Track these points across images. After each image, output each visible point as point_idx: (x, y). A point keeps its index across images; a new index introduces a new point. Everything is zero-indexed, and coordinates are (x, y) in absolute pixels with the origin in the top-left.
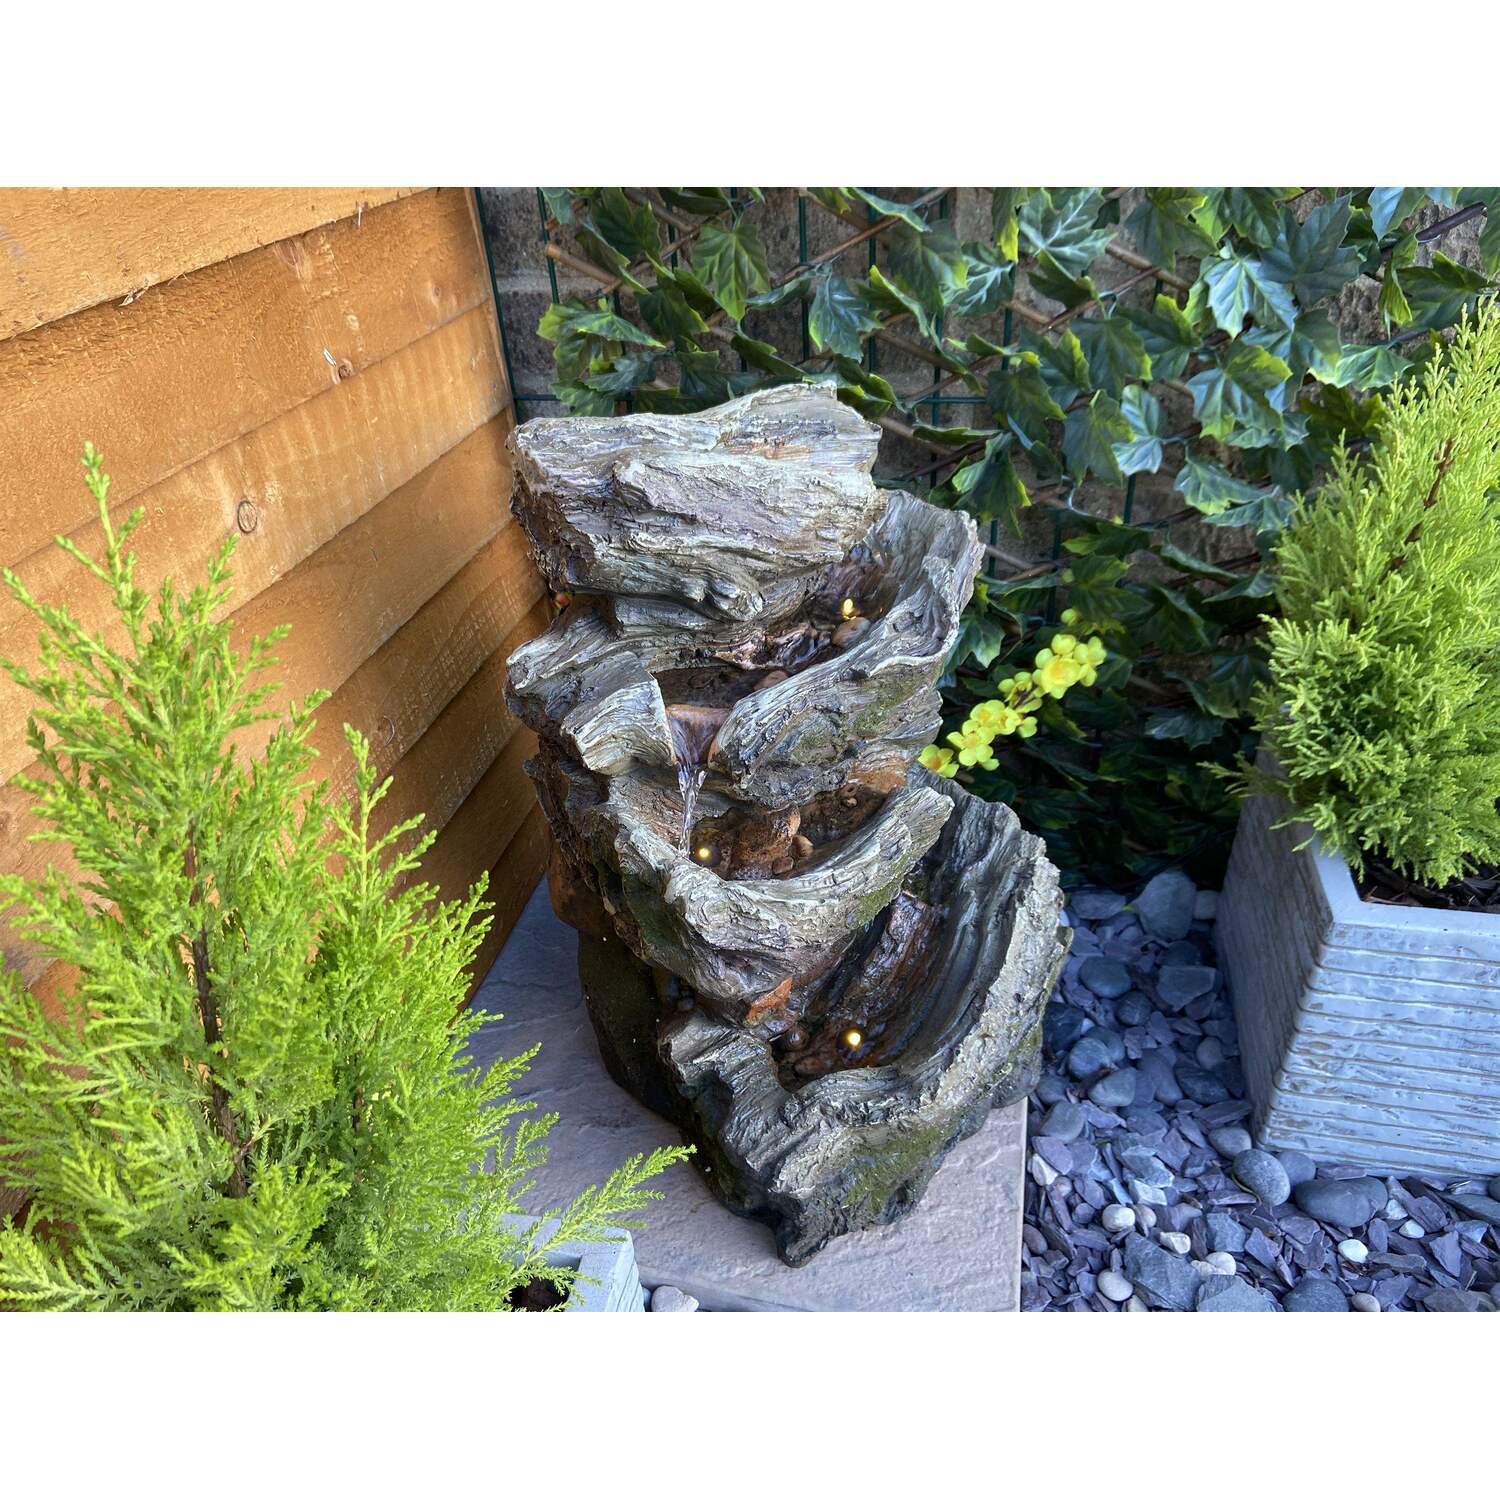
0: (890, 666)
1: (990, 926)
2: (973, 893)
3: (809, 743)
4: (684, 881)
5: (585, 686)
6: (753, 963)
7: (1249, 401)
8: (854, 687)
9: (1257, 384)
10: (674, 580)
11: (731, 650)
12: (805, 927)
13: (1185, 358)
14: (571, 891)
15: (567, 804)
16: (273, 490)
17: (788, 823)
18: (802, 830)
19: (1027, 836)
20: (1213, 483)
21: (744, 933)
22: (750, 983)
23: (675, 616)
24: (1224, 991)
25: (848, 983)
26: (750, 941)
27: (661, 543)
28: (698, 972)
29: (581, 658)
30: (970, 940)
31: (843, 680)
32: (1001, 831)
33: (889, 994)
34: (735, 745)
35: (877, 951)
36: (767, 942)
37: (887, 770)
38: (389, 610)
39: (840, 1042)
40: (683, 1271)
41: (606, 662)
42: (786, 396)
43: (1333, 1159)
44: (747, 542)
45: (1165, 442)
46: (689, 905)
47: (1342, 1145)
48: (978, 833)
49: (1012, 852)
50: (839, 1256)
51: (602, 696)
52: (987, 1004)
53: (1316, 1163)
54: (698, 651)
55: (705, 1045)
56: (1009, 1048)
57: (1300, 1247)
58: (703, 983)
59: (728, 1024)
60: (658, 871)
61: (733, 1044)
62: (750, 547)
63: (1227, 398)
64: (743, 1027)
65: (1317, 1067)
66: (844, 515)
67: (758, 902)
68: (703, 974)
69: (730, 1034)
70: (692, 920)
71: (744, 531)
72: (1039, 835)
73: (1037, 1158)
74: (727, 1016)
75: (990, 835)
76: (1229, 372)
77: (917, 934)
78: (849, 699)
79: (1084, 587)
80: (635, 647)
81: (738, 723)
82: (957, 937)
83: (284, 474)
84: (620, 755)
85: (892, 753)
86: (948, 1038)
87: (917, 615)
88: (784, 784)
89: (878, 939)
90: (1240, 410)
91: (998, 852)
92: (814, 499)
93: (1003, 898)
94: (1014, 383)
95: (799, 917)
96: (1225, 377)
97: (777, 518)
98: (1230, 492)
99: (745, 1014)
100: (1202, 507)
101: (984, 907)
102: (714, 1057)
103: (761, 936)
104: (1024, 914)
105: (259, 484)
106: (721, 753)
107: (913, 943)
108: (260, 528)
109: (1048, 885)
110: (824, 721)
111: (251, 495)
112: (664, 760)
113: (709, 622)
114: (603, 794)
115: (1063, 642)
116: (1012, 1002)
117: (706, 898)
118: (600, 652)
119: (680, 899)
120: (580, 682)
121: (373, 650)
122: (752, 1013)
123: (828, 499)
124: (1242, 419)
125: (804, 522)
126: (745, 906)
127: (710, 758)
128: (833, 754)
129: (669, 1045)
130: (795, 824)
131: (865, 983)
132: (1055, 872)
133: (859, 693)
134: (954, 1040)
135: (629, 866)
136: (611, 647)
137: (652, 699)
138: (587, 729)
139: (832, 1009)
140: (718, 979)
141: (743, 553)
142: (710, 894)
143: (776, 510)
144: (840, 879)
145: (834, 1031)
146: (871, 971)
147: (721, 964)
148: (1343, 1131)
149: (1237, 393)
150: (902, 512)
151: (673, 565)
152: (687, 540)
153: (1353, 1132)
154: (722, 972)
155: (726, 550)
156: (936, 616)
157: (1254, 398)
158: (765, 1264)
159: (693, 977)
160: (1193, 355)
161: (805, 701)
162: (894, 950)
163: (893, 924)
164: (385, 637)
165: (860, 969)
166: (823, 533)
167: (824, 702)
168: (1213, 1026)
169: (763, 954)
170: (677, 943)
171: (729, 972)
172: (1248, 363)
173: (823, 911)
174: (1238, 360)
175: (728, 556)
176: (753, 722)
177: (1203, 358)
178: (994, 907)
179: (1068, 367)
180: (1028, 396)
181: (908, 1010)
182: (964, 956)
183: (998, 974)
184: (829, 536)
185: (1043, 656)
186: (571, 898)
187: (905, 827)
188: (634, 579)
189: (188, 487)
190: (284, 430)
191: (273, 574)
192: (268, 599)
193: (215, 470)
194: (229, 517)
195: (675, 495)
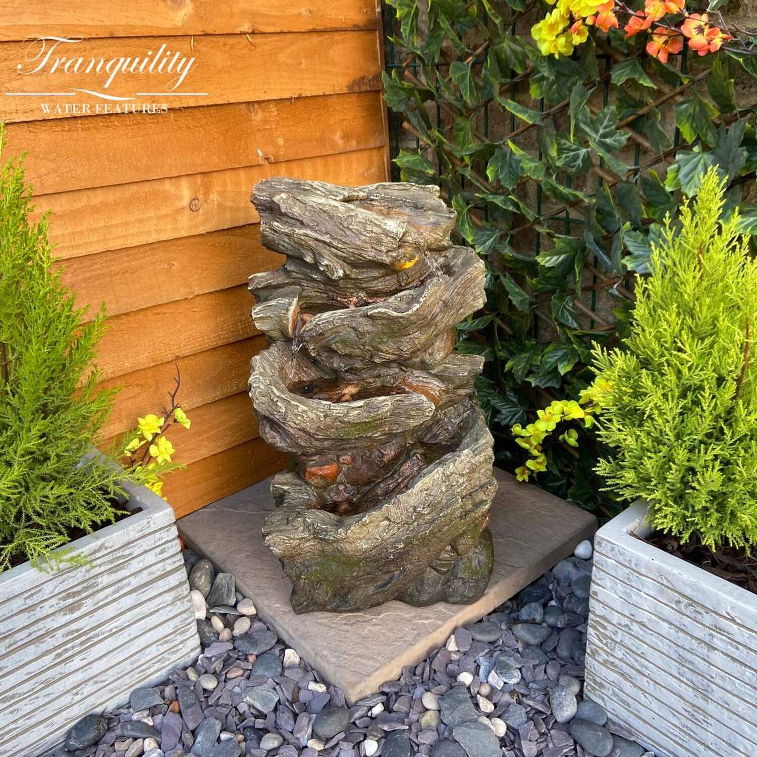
3: (344, 342)
4: (254, 377)
6: (280, 430)
8: (369, 321)
10: (298, 250)
11: (345, 298)
12: (299, 418)
13: (675, 209)
16: (214, 198)
18: (356, 394)
21: (270, 410)
23: (309, 271)
26: (272, 414)
27: (286, 229)
29: (274, 282)
36: (277, 417)
41: (287, 288)
42: (402, 187)
43: (616, 720)
44: (327, 239)
47: (624, 713)
51: (273, 299)
53: (608, 718)
54: (332, 295)
62: (328, 241)
66: (386, 240)
67: (279, 397)
70: (251, 396)
71: (327, 233)
78: (367, 326)
81: (311, 321)
83: (222, 193)
84: (273, 327)
85: (432, 381)
87: (415, 297)
92: (369, 228)
95: (296, 411)
97: (348, 233)
103: (275, 413)
105: (207, 194)
108: (201, 211)
110: (353, 334)
111: (201, 197)
112: (288, 333)
113: (324, 278)
117: (259, 388)
118: (283, 282)
122: (307, 474)
123: (375, 229)
125: (363, 238)
126: (273, 396)
127: (299, 336)
130: (350, 390)
131: (378, 491)
133: (372, 325)
136: (288, 281)
137: (291, 305)
138: (257, 310)
140: (266, 432)
141: (329, 245)
143: (348, 228)
144: (333, 408)
148: (624, 701)
151: (295, 242)
152: (297, 231)
155: (318, 240)
161: (343, 321)
166: (375, 246)
167: (353, 324)
171: (272, 432)
175: (321, 244)
176: (315, 322)
184: (378, 248)
187: (389, 403)
188: (282, 246)
189: (168, 186)
190: (228, 177)
191: (202, 230)
192: (198, 240)
193: (184, 183)
194: (186, 201)
195: (296, 210)
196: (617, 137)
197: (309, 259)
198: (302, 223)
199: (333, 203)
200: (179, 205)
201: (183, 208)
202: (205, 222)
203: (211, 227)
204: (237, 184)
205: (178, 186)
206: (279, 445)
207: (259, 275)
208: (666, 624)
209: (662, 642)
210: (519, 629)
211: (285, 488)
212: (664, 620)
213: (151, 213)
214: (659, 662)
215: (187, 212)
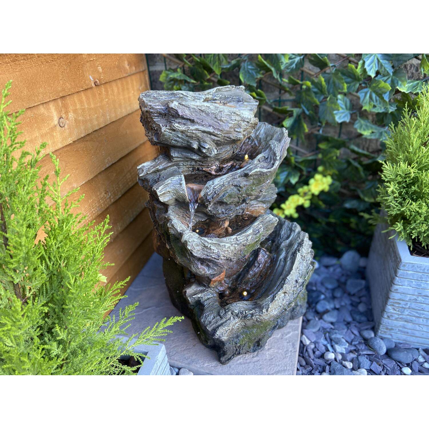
0: (256, 172)
1: (289, 259)
2: (284, 249)
3: (230, 196)
4: (187, 236)
5: (162, 176)
6: (210, 264)
7: (378, 98)
8: (245, 179)
9: (380, 92)
10: (188, 141)
11: (208, 168)
12: (226, 253)
13: (358, 85)
14: (159, 244)
15: (156, 214)
16: (71, 115)
17: (225, 223)
18: (229, 226)
19: (302, 233)
20: (366, 126)
21: (206, 253)
22: (209, 270)
23: (189, 155)
24: (368, 288)
25: (244, 276)
26: (208, 256)
27: (182, 128)
28: (192, 266)
29: (160, 167)
30: (282, 263)
31: (242, 176)
32: (294, 231)
33: (257, 280)
34: (206, 195)
35: (253, 266)
36: (213, 256)
37: (258, 210)
38: (109, 158)
39: (241, 294)
40: (189, 364)
41: (168, 169)
42: (228, 89)
43: (401, 342)
44: (211, 130)
45: (351, 112)
46: (188, 243)
47: (404, 337)
48: (287, 232)
49: (297, 237)
50: (238, 362)
51: (166, 179)
52: (286, 282)
53: (395, 343)
54: (198, 168)
55: (197, 292)
56: (293, 298)
57: (389, 369)
58: (194, 269)
59: (205, 286)
60: (180, 233)
61: (206, 292)
62: (212, 131)
63: (371, 97)
64: (209, 287)
65: (396, 310)
66: (243, 124)
67: (210, 243)
68: (194, 267)
69: (205, 289)
70: (189, 248)
71: (210, 126)
72: (306, 232)
73: (304, 336)
74: (204, 283)
75: (291, 232)
76: (371, 89)
77: (266, 262)
78: (243, 182)
79: (325, 159)
80: (177, 165)
81: (207, 188)
82: (278, 263)
83: (75, 111)
84: (171, 198)
85: (260, 205)
86: (273, 293)
87: (266, 157)
88: (223, 210)
89: (254, 263)
90: (375, 101)
91: (293, 237)
92: (233, 118)
93: (293, 251)
94: (304, 94)
95: (224, 249)
96: (370, 90)
97: (221, 123)
98: (372, 128)
99: (209, 283)
100: (363, 132)
101: (287, 253)
102: (199, 296)
103: (211, 254)
104: (300, 255)
105: (67, 113)
106: (202, 197)
107: (265, 265)
108: (66, 126)
109: (308, 247)
110: (235, 189)
111: (64, 116)
112: (184, 200)
113: (200, 157)
114: (167, 211)
115: (318, 177)
116: (294, 283)
117: (194, 241)
118: (166, 166)
119: (186, 241)
120: (160, 175)
121: (104, 169)
122: (212, 283)
123: (238, 118)
124: (375, 104)
125: (230, 125)
126: (206, 244)
127: (199, 199)
128: (239, 201)
129: (186, 291)
130: (227, 224)
131: (249, 276)
132: (311, 243)
133: (247, 181)
134: (275, 293)
135: (172, 232)
136: (170, 164)
137: (181, 180)
138: (160, 188)
139: (239, 284)
140: (198, 268)
141: (210, 133)
142: (195, 240)
143: (221, 120)
144: (238, 239)
145: (239, 291)
146: (251, 272)
147: (199, 264)
148: (405, 332)
149: (374, 95)
150: (265, 129)
151: (187, 136)
152: (192, 128)
153: (407, 333)
154: (200, 266)
155: (204, 132)
156: (272, 158)
157: (379, 97)
158: (215, 363)
159: (191, 267)
160: (360, 84)
161: (229, 182)
162: (259, 266)
163: (259, 258)
164: (107, 166)
165: (248, 272)
166: (237, 130)
167: (235, 183)
168: (364, 299)
169: (212, 261)
170: (186, 257)
171: (202, 266)
172: (378, 85)
173: (232, 248)
174: (374, 85)
175: (205, 134)
176: (212, 188)
177: (363, 85)
178: (290, 253)
179: (320, 88)
180: (308, 98)
181: (262, 285)
182: (280, 269)
183: (290, 273)
184: (239, 131)
185: (312, 181)
186: (159, 246)
187: (261, 225)
188: (175, 140)
189: (42, 110)
190: (75, 98)
191: (70, 141)
192: (68, 148)
193: (52, 106)
194: (56, 121)
197: (195, 146)
198: (192, 121)
200: (52, 124)
201: (55, 126)
202: (70, 134)
203: (74, 138)
204: (81, 102)
205: (48, 109)
213: (37, 134)
215: (58, 127)
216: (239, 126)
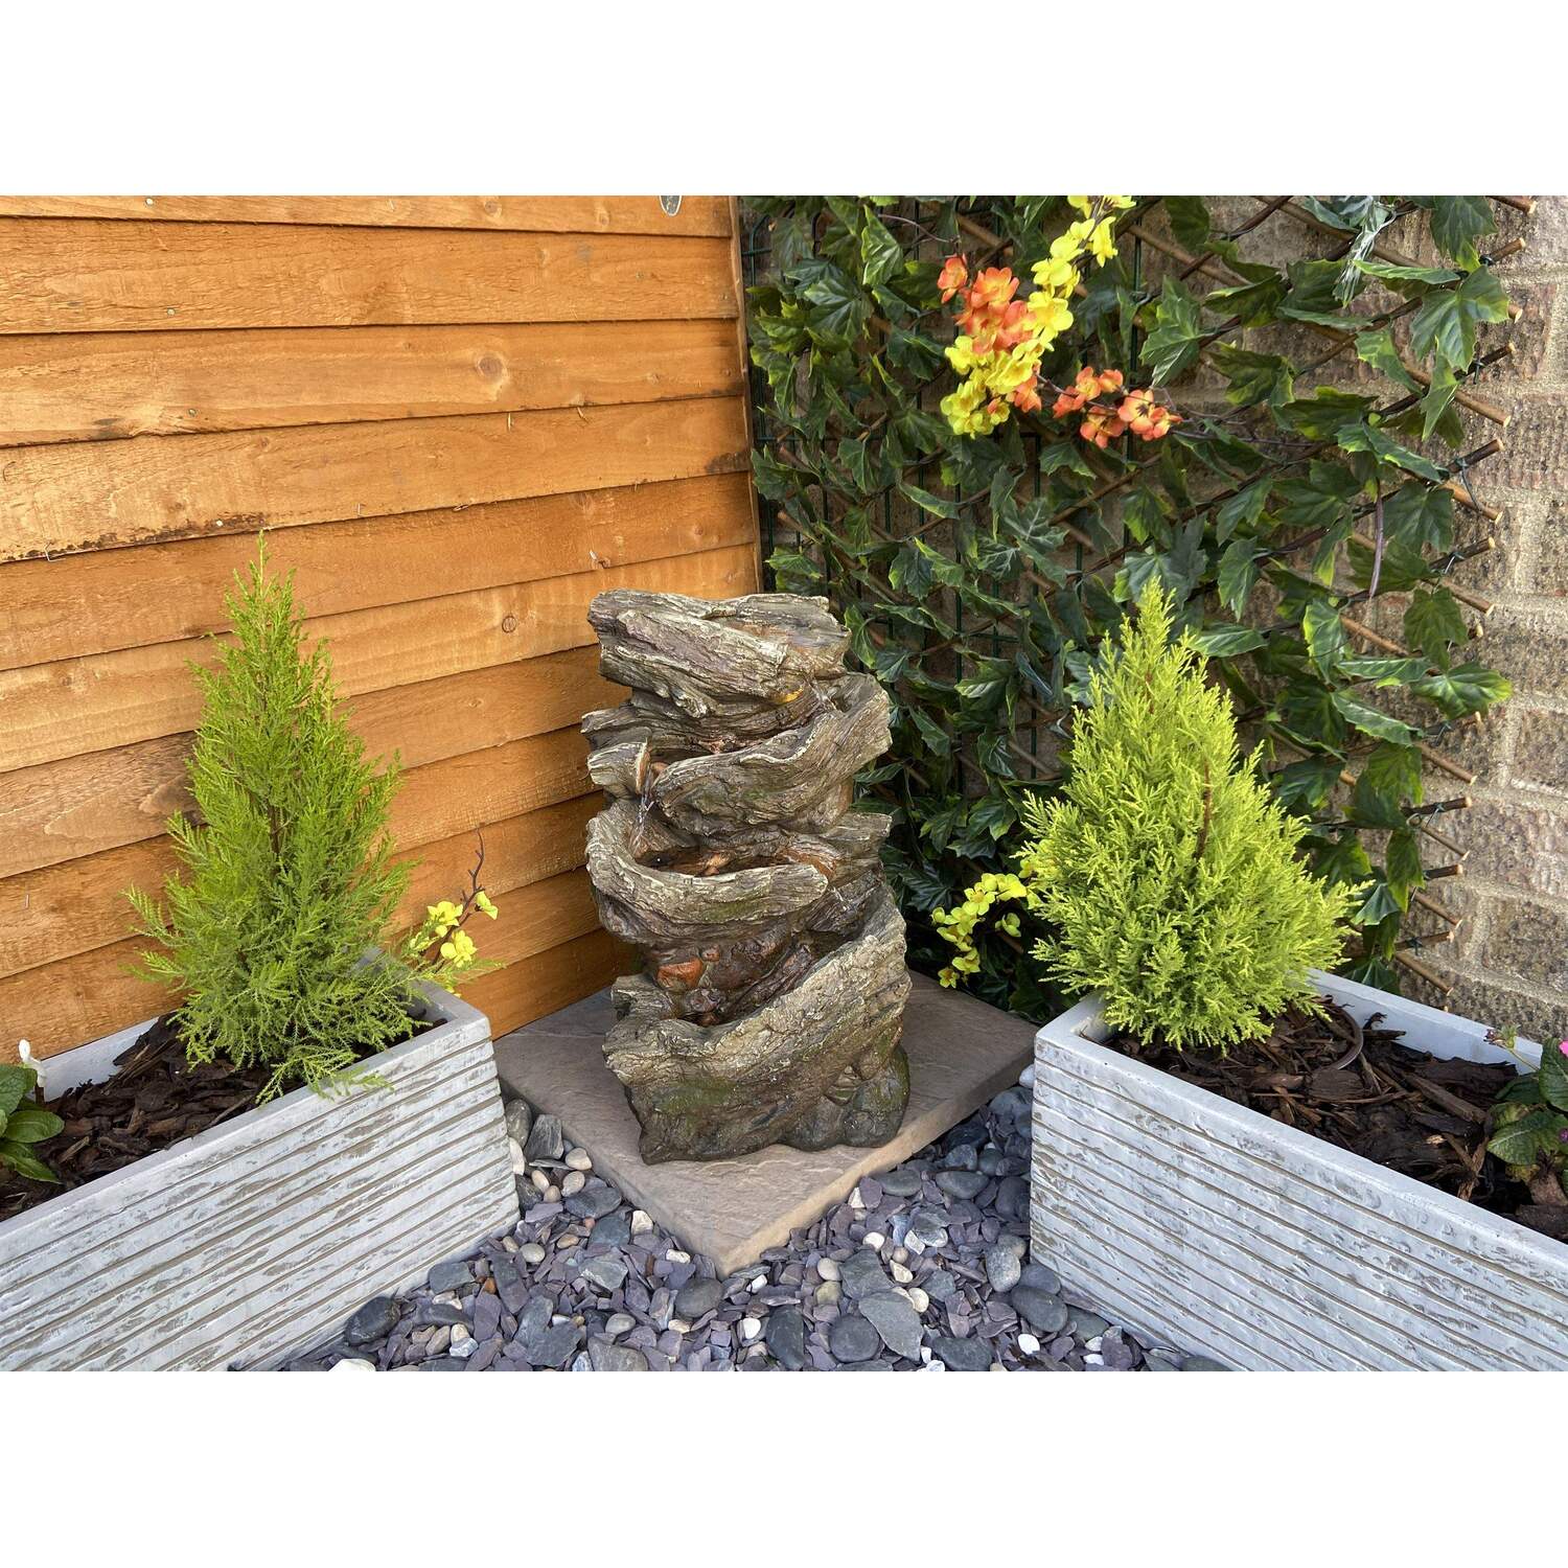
3: (709, 798)
6: (625, 912)
8: (743, 771)
10: (649, 682)
11: (708, 742)
12: (652, 897)
16: (533, 615)
17: (712, 857)
21: (614, 886)
23: (660, 707)
26: (618, 891)
27: (634, 655)
29: (617, 722)
31: (736, 764)
34: (658, 784)
36: (625, 896)
41: (632, 729)
44: (686, 666)
53: (1062, 1286)
54: (691, 739)
55: (633, 987)
61: (647, 994)
62: (687, 669)
64: (656, 984)
65: (1049, 1181)
66: (761, 666)
67: (626, 870)
70: (590, 868)
71: (686, 659)
73: (856, 1189)
78: (739, 777)
81: (666, 772)
83: (544, 608)
84: (615, 780)
92: (740, 652)
97: (713, 658)
99: (655, 973)
103: (623, 891)
105: (524, 610)
108: (516, 632)
110: (720, 787)
111: (516, 614)
112: (634, 788)
113: (681, 715)
116: (797, 1013)
117: (601, 859)
122: (660, 975)
123: (748, 654)
125: (733, 665)
126: (619, 870)
130: (716, 861)
133: (746, 775)
136: (635, 722)
137: (638, 752)
138: (595, 759)
141: (689, 674)
143: (713, 653)
144: (700, 884)
151: (645, 672)
152: (648, 657)
155: (673, 668)
161: (709, 771)
166: (748, 675)
167: (722, 775)
169: (625, 905)
171: (615, 916)
173: (668, 893)
175: (677, 674)
176: (671, 773)
184: (753, 678)
189: (475, 601)
190: (551, 586)
191: (517, 656)
192: (512, 669)
193: (495, 596)
194: (497, 621)
195: (647, 631)
196: (1051, 535)
197: (662, 692)
198: (654, 647)
199: (694, 621)
200: (489, 625)
201: (494, 629)
202: (521, 646)
203: (528, 653)
204: (563, 595)
205: (487, 602)
206: (625, 933)
207: (595, 713)
208: (1126, 1149)
209: (1122, 1172)
210: (945, 1179)
211: (631, 993)
212: (1123, 1143)
213: (454, 636)
214: (1121, 1201)
215: (499, 632)
216: (753, 669)
